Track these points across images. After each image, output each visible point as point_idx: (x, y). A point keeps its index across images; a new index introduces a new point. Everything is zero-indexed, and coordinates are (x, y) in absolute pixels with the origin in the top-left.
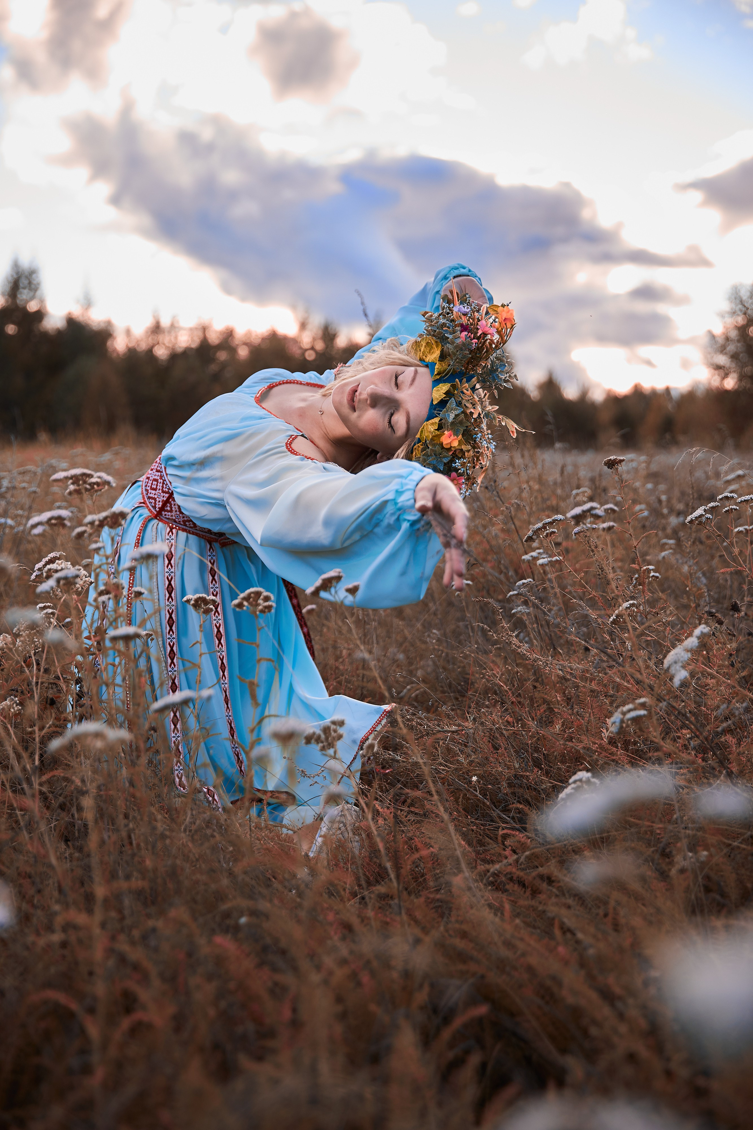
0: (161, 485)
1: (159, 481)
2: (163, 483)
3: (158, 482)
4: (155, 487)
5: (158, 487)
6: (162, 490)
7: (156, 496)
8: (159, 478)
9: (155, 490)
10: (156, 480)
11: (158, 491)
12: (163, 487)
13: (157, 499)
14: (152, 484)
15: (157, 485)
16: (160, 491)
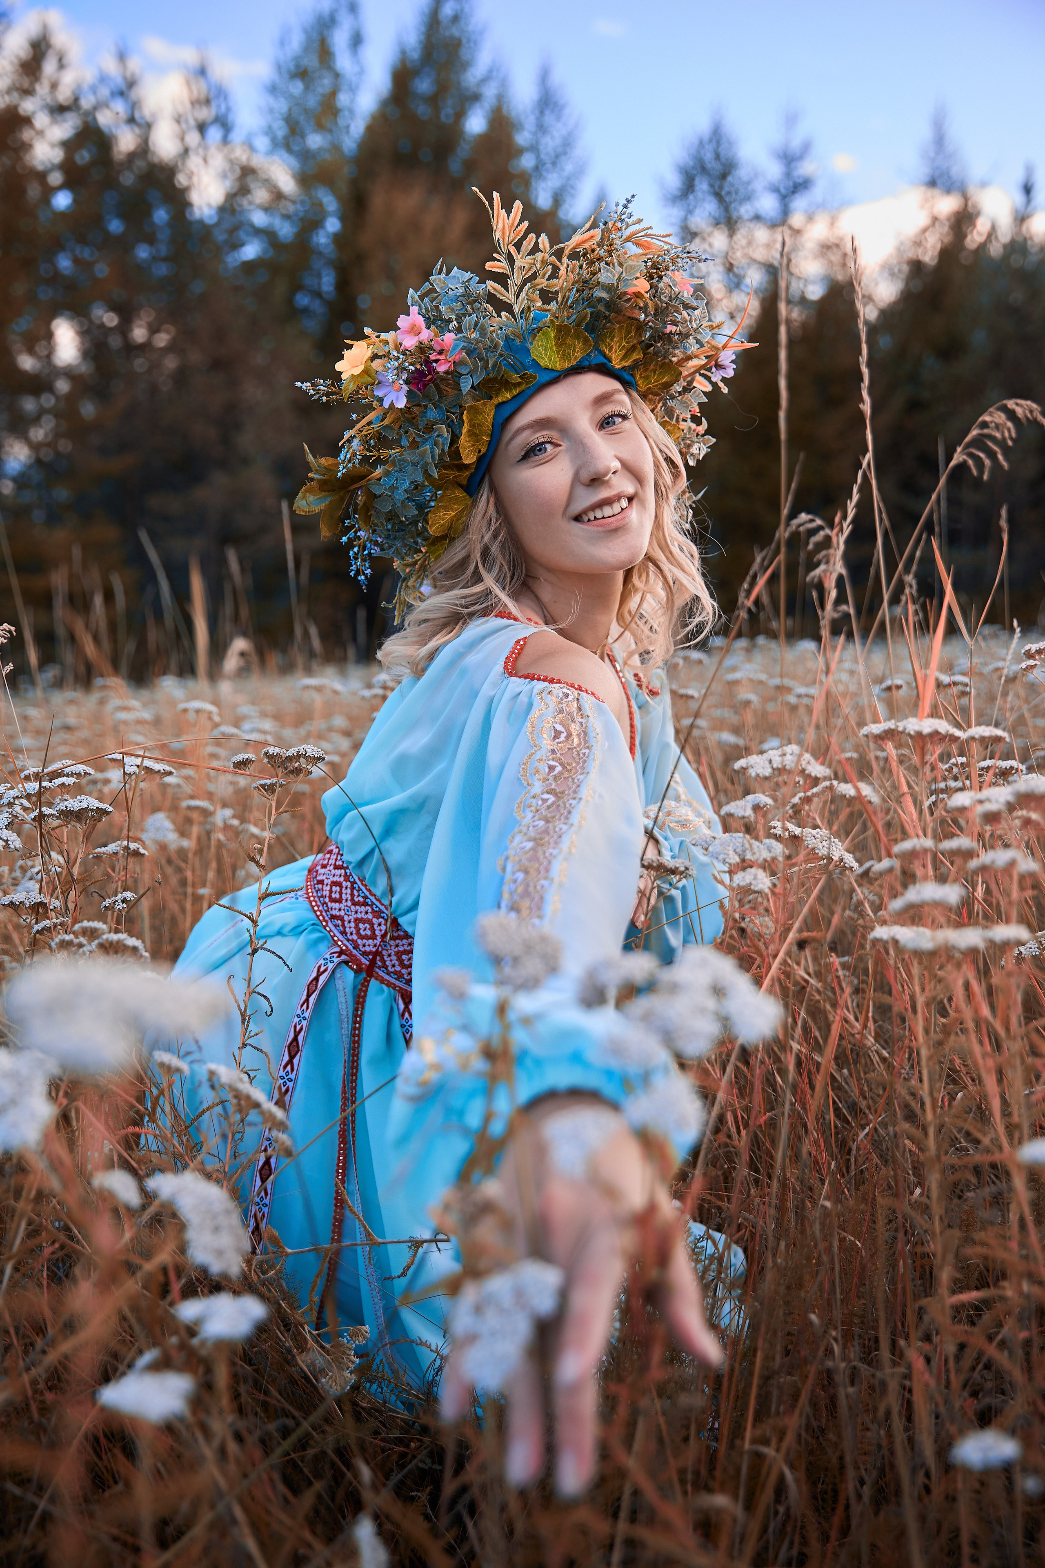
0: (349, 891)
1: (344, 884)
2: (353, 888)
3: (341, 887)
4: (337, 896)
5: (344, 896)
6: (352, 900)
7: (342, 913)
8: (342, 879)
9: (339, 901)
10: (339, 884)
11: (344, 903)
12: (352, 895)
13: (346, 918)
14: (331, 891)
15: (341, 893)
16: (349, 903)
